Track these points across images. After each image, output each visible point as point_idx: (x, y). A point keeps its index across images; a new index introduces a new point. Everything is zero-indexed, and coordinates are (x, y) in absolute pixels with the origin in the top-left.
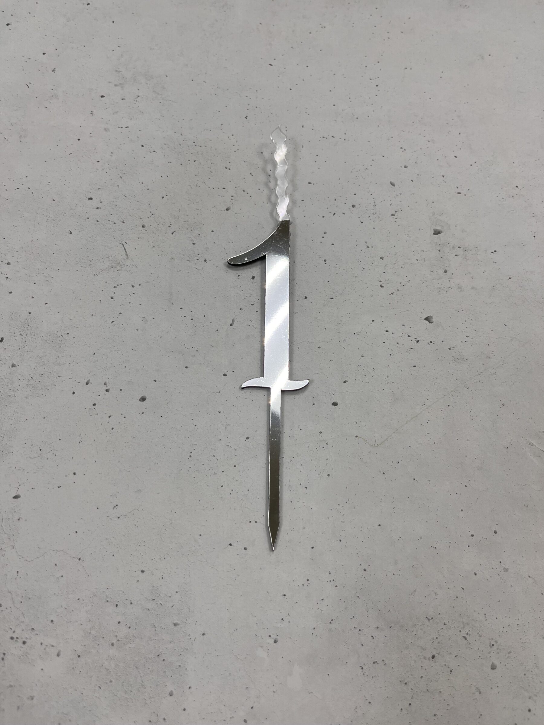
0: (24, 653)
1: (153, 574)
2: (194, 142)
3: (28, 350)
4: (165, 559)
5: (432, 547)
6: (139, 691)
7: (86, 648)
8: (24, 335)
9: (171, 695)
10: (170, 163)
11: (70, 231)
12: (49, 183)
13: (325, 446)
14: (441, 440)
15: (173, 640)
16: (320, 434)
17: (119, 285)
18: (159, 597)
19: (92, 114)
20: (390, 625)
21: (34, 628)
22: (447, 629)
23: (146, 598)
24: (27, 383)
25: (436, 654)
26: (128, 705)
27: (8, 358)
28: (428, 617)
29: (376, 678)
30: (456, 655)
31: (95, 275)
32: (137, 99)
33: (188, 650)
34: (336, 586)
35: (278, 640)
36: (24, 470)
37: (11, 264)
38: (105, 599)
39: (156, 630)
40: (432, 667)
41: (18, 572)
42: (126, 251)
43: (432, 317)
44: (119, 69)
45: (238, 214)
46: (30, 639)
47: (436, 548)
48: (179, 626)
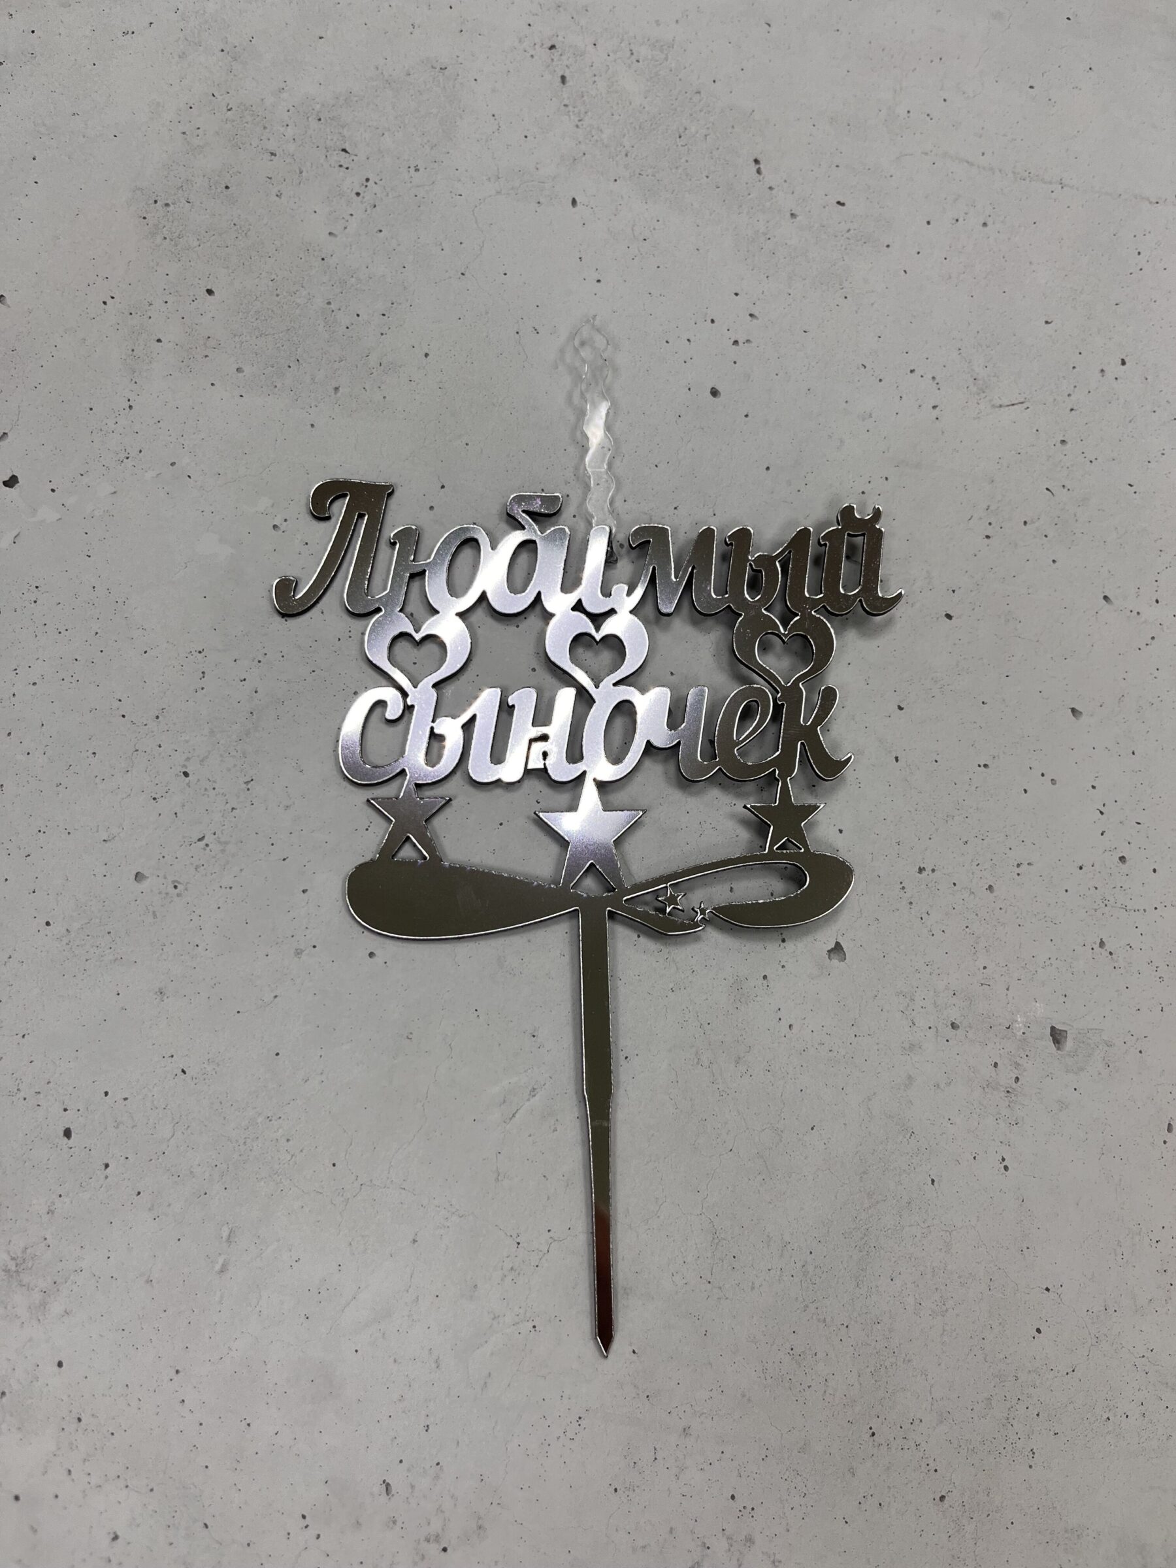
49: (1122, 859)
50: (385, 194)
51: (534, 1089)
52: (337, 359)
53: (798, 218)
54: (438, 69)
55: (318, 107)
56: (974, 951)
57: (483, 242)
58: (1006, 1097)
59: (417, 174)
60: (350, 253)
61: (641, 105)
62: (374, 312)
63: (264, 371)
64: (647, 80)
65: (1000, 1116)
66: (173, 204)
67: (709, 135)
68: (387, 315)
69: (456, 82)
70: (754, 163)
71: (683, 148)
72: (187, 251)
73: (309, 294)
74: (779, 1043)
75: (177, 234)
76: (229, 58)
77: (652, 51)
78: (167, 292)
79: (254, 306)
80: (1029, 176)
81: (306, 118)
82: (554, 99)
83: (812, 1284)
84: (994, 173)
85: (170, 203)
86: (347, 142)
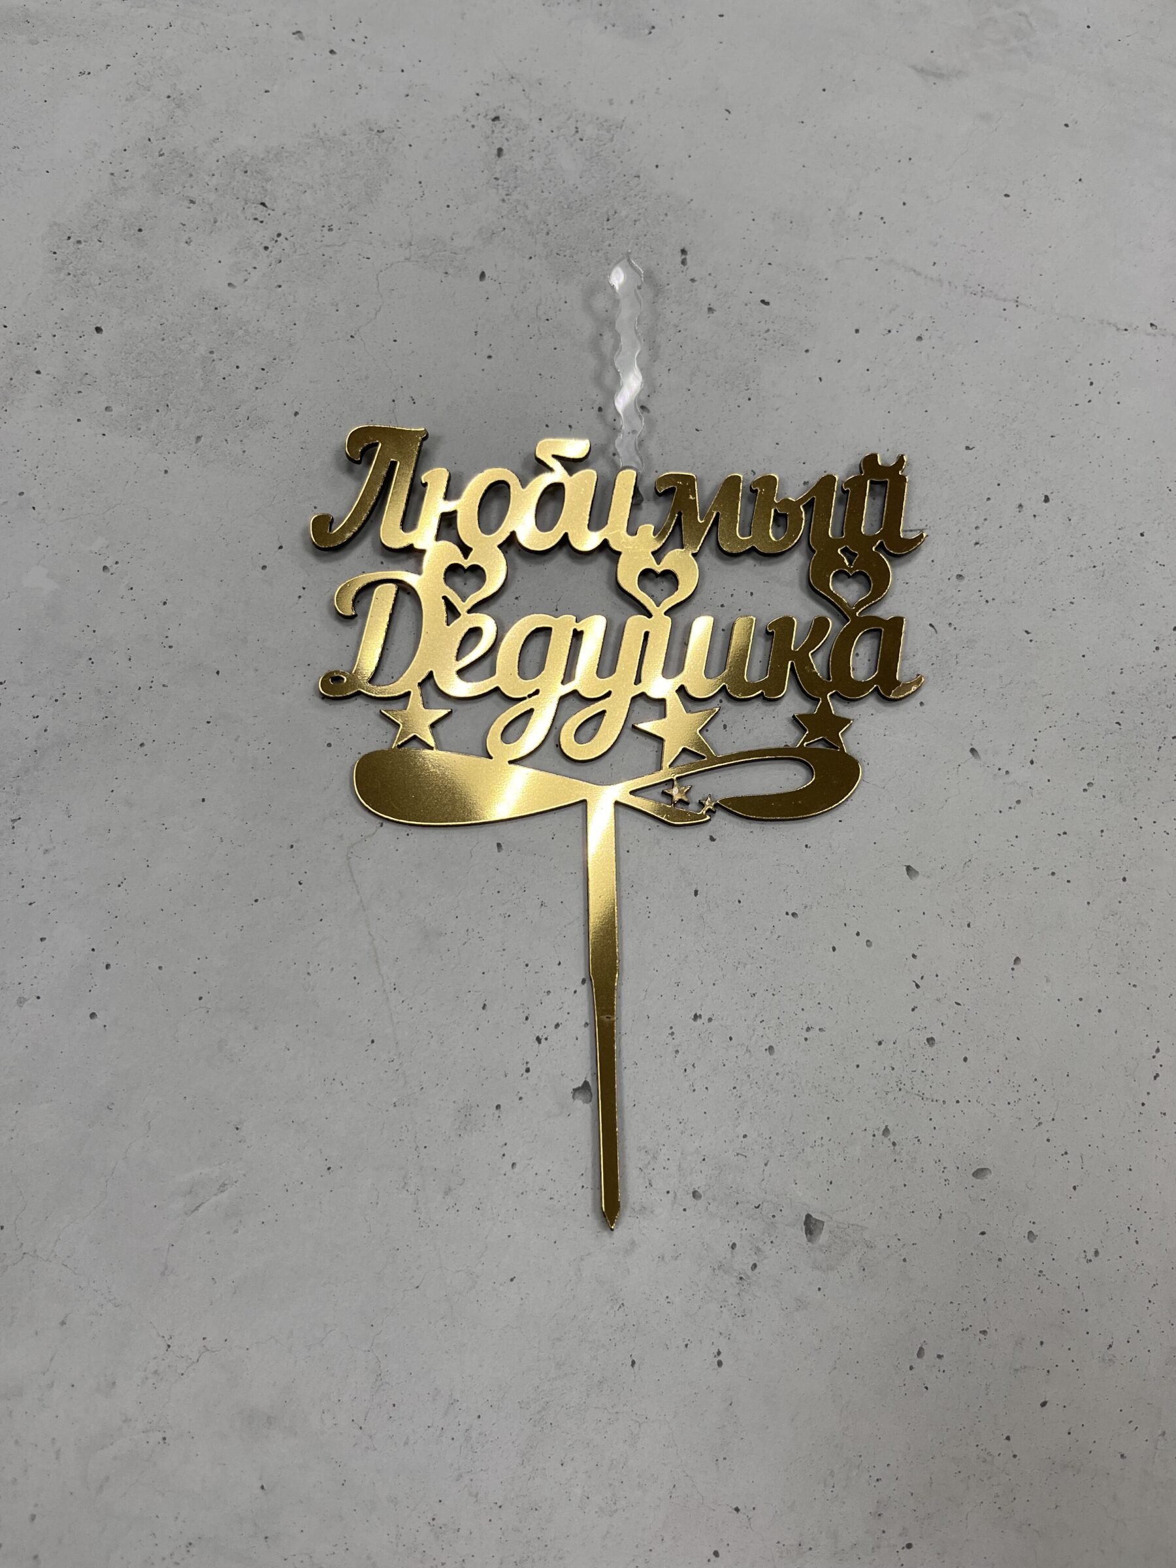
49: (931, 1041)
50: (294, 249)
51: (225, 1185)
52: (206, 408)
53: (715, 312)
54: (376, 131)
55: (247, 159)
56: (736, 1115)
57: (380, 308)
58: (738, 1283)
59: (331, 233)
60: (244, 305)
61: (574, 185)
62: (254, 365)
63: (132, 413)
64: (587, 159)
65: (726, 1304)
66: (85, 242)
67: (639, 220)
68: (266, 371)
69: (391, 145)
70: (680, 254)
71: (609, 231)
72: (87, 289)
73: (195, 341)
74: (497, 1180)
75: (81, 271)
76: (173, 105)
77: (599, 130)
78: (58, 326)
79: (138, 347)
80: (982, 291)
81: (232, 169)
82: (486, 171)
83: (473, 1452)
84: (941, 286)
85: (82, 241)
86: (268, 196)
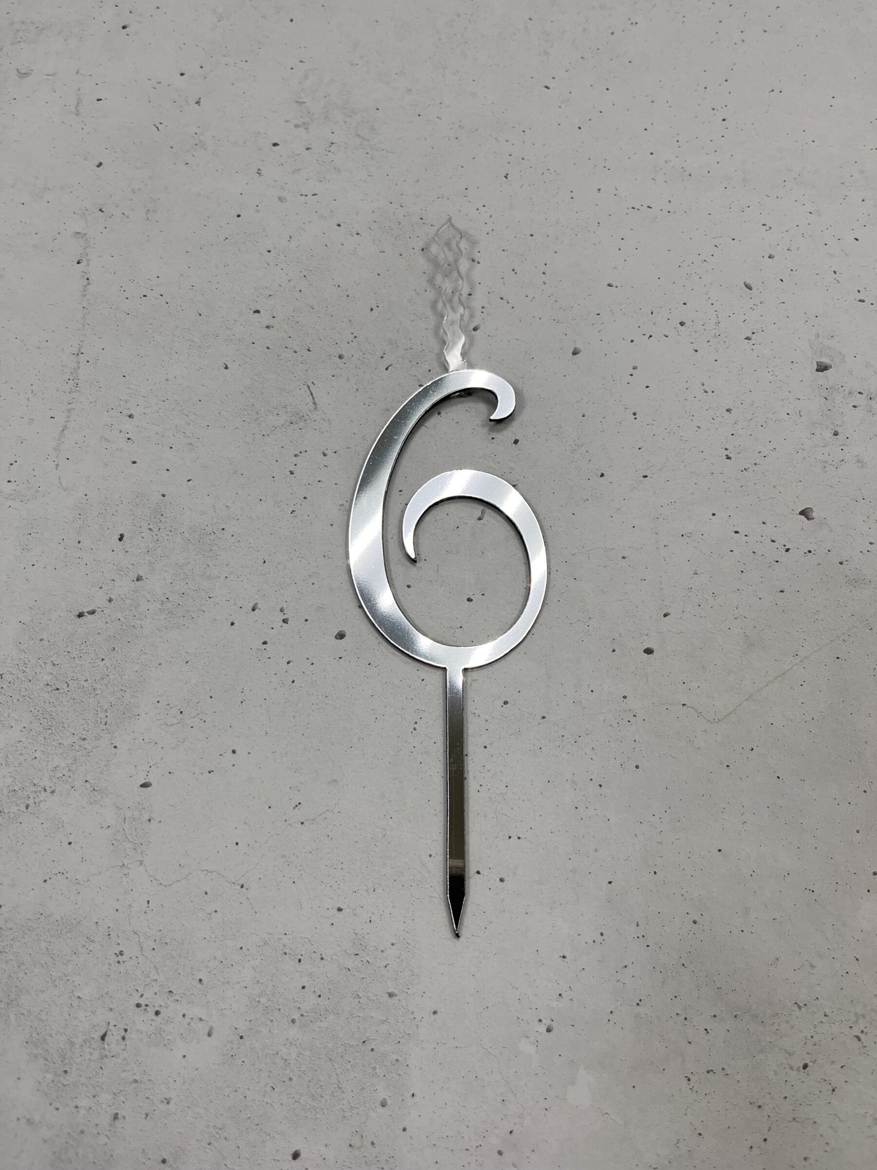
0: (156, 1029)
1: (355, 915)
2: (421, 219)
3: (160, 554)
4: (374, 891)
5: (806, 889)
6: (334, 1097)
7: (252, 1024)
8: (155, 530)
9: (383, 1106)
10: (383, 253)
11: (226, 365)
12: (193, 286)
13: (632, 719)
14: (824, 714)
15: (387, 1019)
16: (624, 700)
17: (302, 451)
18: (366, 950)
19: (260, 173)
20: (735, 1014)
21: (172, 990)
22: (829, 1023)
23: (345, 951)
24: (160, 607)
25: (811, 1062)
26: (317, 1118)
27: (130, 567)
28: (798, 1003)
29: (711, 1096)
30: (842, 1065)
31: (265, 434)
32: (331, 148)
33: (410, 1036)
34: (648, 946)
35: (553, 1028)
36: (156, 743)
37: (135, 417)
38: (283, 950)
39: (361, 1002)
40: (803, 1082)
41: (148, 901)
42: (313, 398)
43: (812, 509)
44: (301, 98)
45: (492, 337)
46: (166, 1008)
47: (813, 891)
48: (396, 998)
